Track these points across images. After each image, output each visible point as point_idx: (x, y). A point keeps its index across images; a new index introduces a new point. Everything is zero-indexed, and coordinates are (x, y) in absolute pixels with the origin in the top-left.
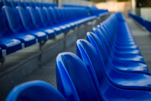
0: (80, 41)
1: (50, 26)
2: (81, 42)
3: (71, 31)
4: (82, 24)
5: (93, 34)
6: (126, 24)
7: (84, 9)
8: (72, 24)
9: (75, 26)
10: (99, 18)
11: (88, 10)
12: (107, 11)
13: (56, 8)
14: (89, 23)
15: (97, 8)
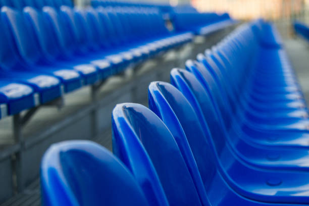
0: (124, 108)
1: (44, 65)
2: (127, 111)
3: (113, 81)
4: (145, 57)
5: (168, 86)
6: (283, 56)
7: (155, 12)
8: (116, 59)
9: (125, 63)
10: (199, 40)
11: (167, 16)
12: (226, 17)
13: (64, 9)
14: (171, 55)
15: (195, 10)
